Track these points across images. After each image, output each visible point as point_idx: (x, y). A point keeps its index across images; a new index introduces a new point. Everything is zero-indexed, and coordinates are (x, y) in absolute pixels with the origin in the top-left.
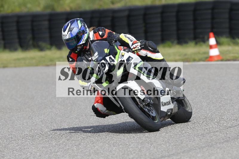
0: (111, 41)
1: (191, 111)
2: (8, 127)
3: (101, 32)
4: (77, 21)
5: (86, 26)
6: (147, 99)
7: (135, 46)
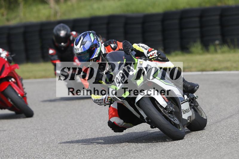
1: (206, 118)
3: (113, 45)
6: (170, 107)
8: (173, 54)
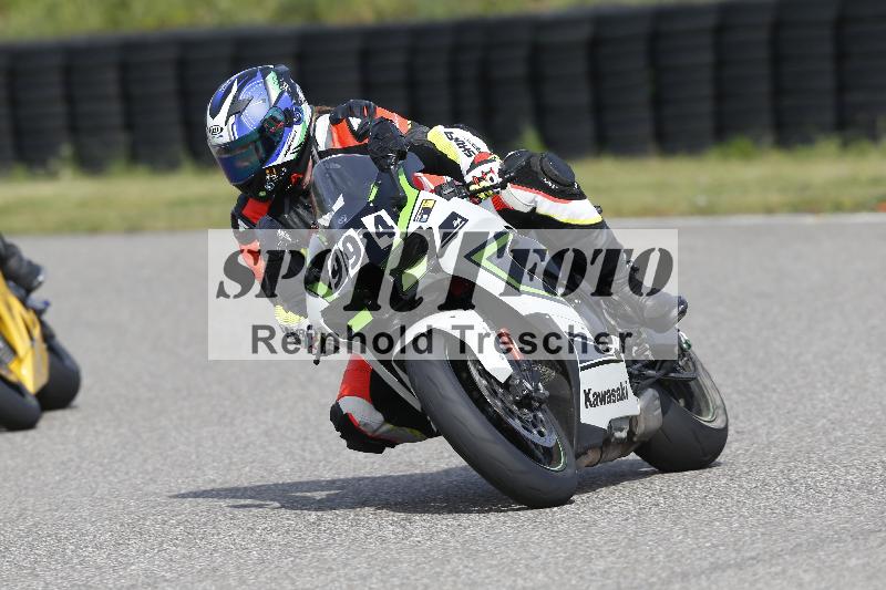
2: (142, 453)
3: (359, 121)
4: (264, 77)
5: (301, 95)
6: (521, 382)
7: (480, 175)
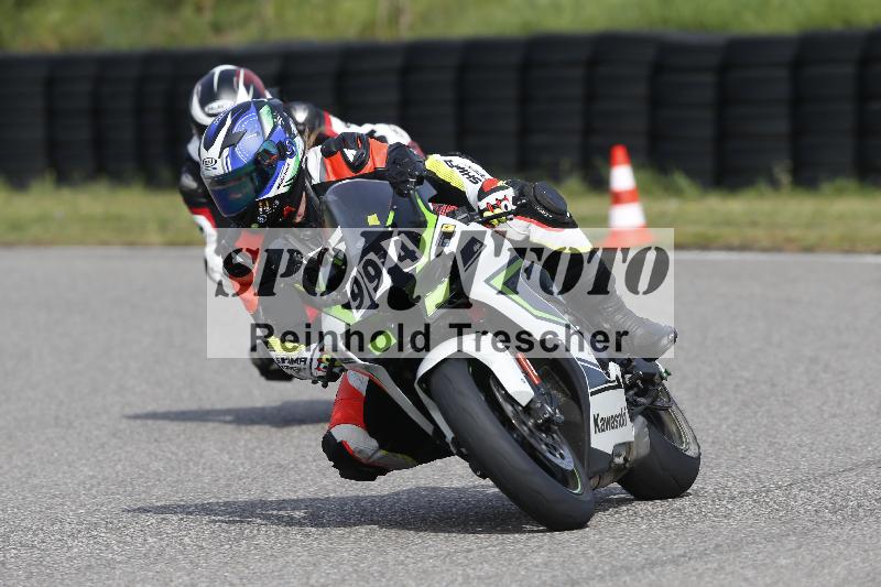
0: (403, 178)
3: (354, 152)
6: (542, 405)
8: (826, 187)
